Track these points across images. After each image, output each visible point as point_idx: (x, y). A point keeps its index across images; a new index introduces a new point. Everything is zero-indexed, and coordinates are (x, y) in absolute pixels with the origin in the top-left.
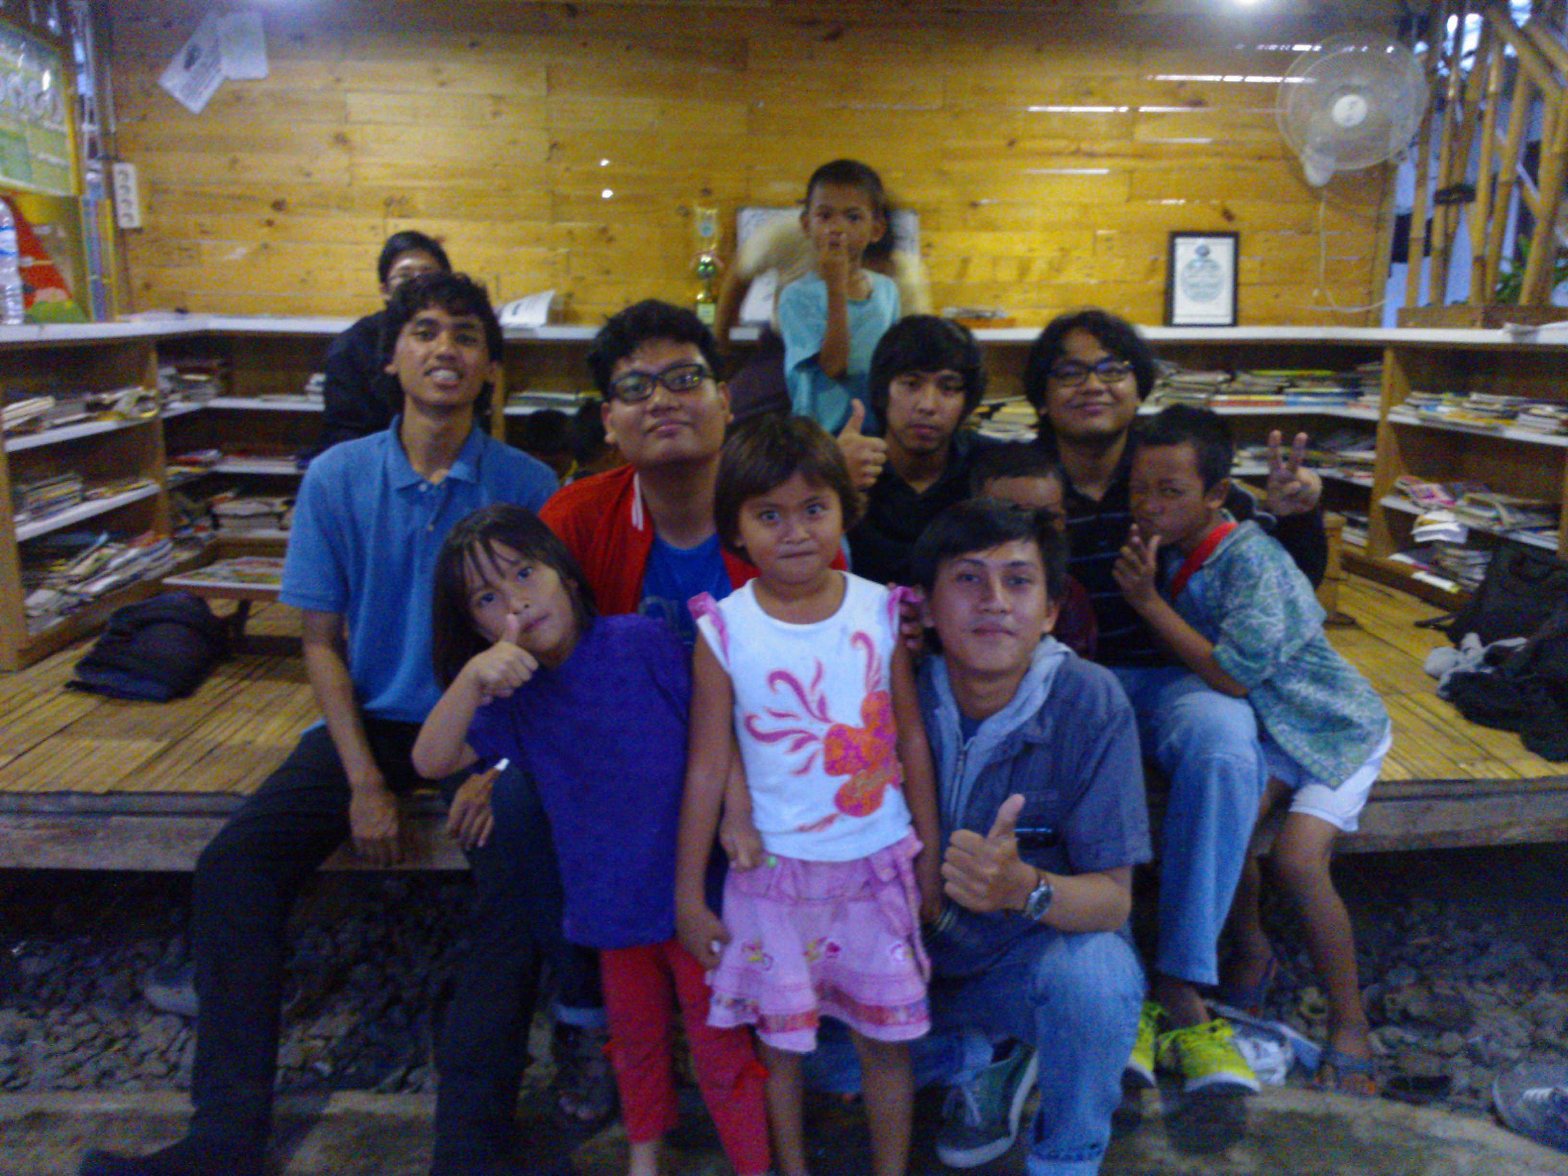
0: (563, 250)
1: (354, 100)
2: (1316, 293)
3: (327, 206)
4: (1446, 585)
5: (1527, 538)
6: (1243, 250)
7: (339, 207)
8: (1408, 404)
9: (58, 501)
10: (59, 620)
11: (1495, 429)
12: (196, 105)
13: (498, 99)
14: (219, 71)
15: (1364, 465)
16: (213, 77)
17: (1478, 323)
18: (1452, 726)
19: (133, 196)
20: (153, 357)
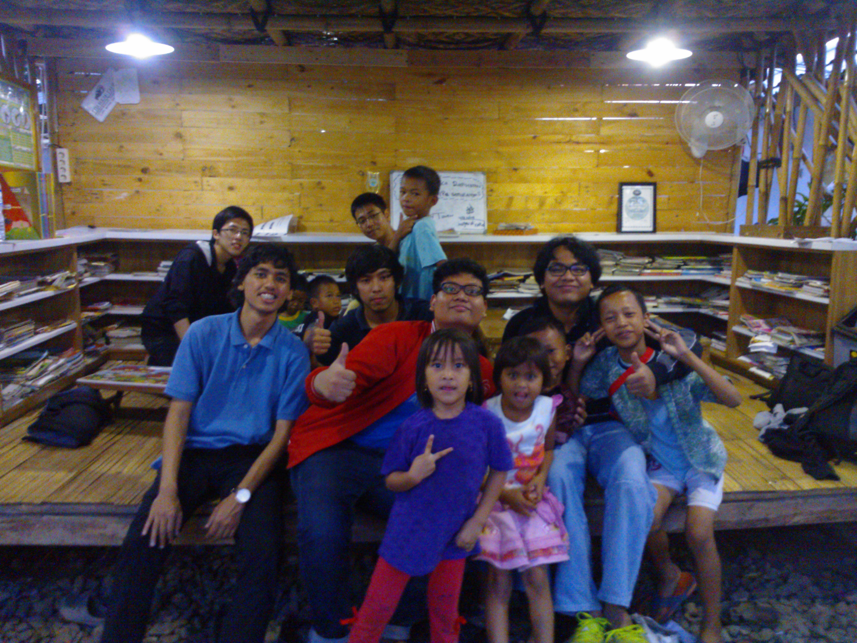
0: (297, 194)
1: (185, 115)
2: (698, 214)
3: (170, 171)
4: (767, 375)
5: (808, 352)
6: (658, 192)
7: (177, 172)
8: (746, 277)
9: (22, 335)
10: (21, 400)
11: (791, 293)
12: (101, 118)
13: (263, 114)
14: (114, 99)
15: (723, 308)
16: (110, 103)
17: (782, 236)
18: (765, 458)
19: (67, 166)
20: (75, 255)
